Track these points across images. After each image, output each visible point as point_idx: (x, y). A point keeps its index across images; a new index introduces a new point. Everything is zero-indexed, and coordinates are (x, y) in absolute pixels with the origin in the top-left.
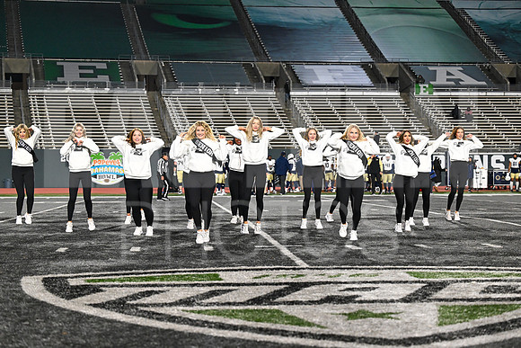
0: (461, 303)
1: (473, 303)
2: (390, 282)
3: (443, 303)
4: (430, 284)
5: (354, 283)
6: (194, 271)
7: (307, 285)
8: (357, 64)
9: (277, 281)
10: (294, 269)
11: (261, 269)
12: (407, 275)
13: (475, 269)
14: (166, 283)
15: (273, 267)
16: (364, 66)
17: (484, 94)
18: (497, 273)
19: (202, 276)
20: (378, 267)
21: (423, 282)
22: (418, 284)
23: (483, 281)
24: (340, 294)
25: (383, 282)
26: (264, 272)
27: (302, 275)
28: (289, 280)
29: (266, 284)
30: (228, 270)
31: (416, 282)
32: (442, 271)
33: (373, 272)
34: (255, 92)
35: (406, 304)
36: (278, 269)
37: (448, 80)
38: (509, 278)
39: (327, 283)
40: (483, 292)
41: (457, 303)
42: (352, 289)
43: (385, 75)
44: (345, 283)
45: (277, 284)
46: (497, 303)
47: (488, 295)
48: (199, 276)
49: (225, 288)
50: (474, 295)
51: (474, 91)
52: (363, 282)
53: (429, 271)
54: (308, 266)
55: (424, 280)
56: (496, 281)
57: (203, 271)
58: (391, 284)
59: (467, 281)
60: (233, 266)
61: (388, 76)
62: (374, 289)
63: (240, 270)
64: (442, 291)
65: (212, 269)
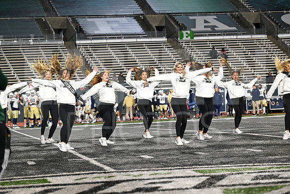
0: (239, 187)
1: (248, 187)
2: (182, 177)
3: (225, 187)
4: (213, 177)
5: (154, 179)
6: (26, 178)
7: (118, 182)
8: (130, 16)
9: (94, 181)
10: (105, 173)
11: (79, 174)
12: (194, 172)
13: (245, 166)
14: (7, 187)
15: (88, 172)
16: (137, 17)
17: (235, 37)
18: (262, 167)
19: (34, 181)
20: (170, 168)
21: (206, 176)
22: (203, 177)
23: (252, 173)
24: (146, 186)
25: (177, 177)
26: (82, 176)
27: (113, 176)
28: (103, 180)
29: (86, 183)
30: (53, 176)
31: (201, 176)
32: (219, 168)
33: (166, 171)
34: (47, 42)
35: (198, 190)
36: (93, 173)
37: (205, 27)
38: (271, 170)
39: (133, 180)
40: (254, 179)
41: (236, 187)
42: (154, 183)
43: (154, 25)
44: (148, 179)
45: (95, 183)
46: (266, 185)
47: (258, 181)
48: (32, 181)
49: (55, 187)
50: (247, 181)
51: (227, 35)
52: (162, 178)
53: (210, 169)
54: (115, 170)
55: (207, 174)
56: (262, 172)
57: (34, 178)
58: (182, 179)
59: (241, 173)
60: (56, 173)
61: (156, 25)
62: (171, 182)
63: (63, 175)
64: (223, 180)
65: (40, 176)
